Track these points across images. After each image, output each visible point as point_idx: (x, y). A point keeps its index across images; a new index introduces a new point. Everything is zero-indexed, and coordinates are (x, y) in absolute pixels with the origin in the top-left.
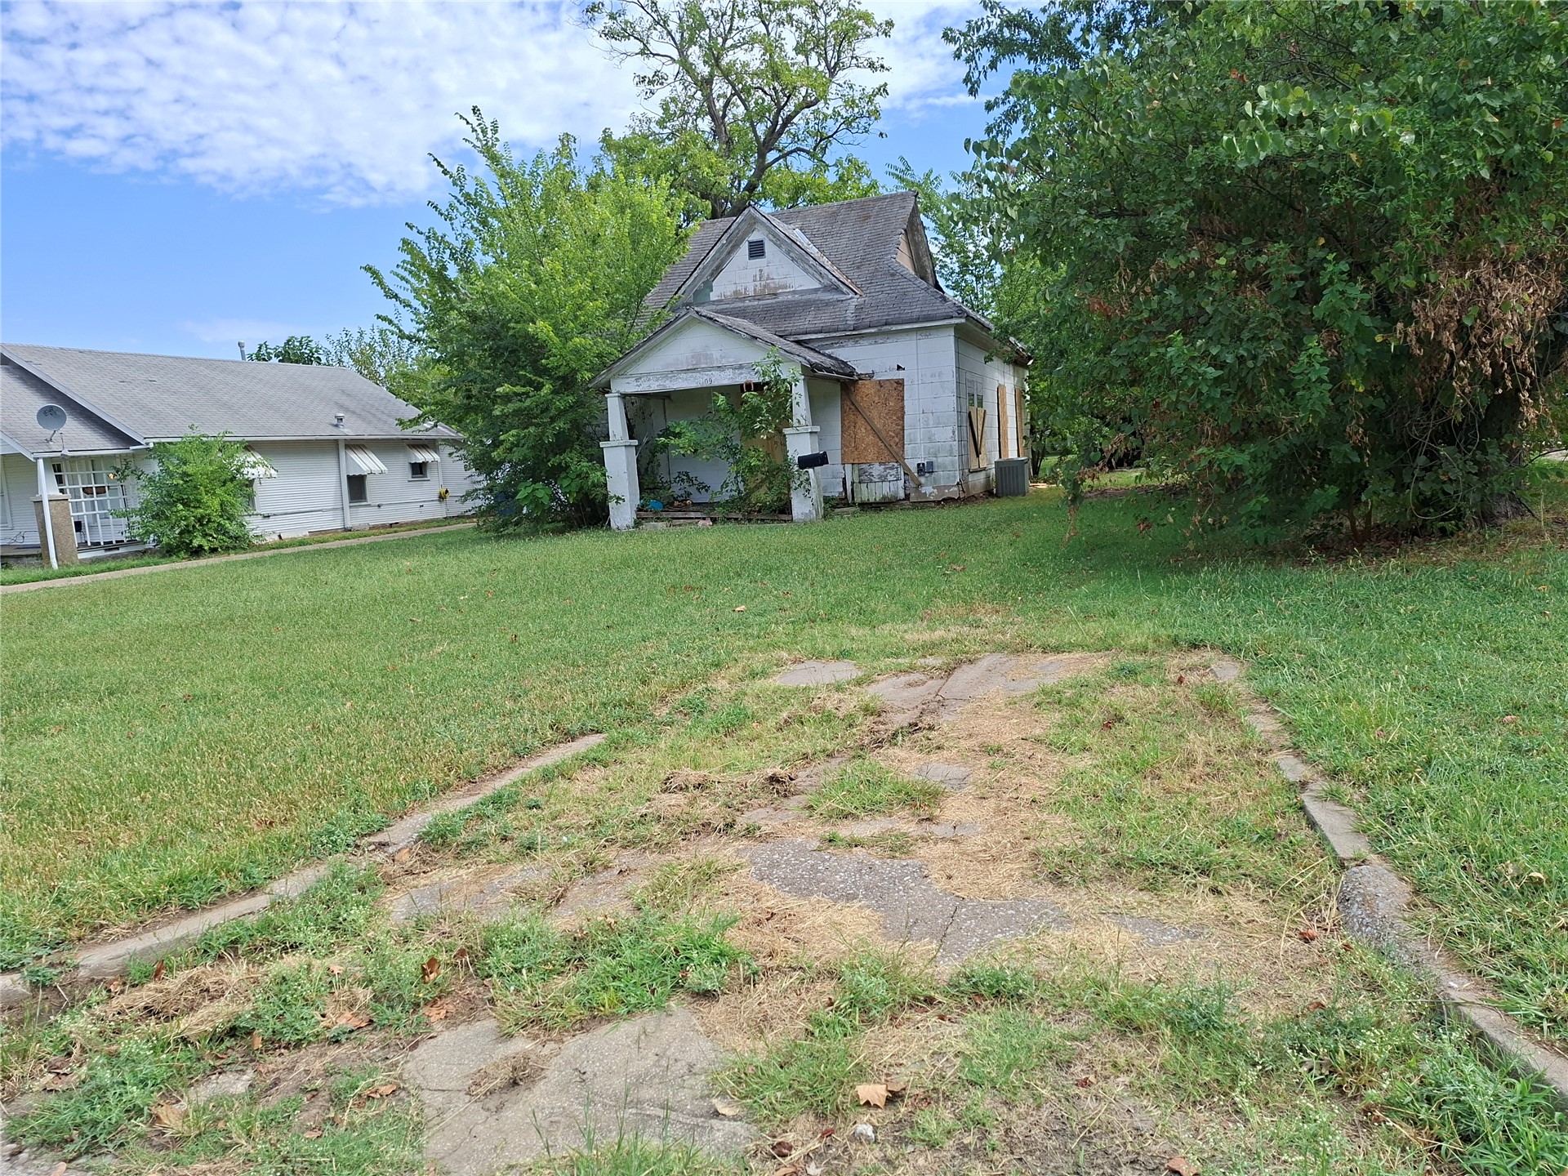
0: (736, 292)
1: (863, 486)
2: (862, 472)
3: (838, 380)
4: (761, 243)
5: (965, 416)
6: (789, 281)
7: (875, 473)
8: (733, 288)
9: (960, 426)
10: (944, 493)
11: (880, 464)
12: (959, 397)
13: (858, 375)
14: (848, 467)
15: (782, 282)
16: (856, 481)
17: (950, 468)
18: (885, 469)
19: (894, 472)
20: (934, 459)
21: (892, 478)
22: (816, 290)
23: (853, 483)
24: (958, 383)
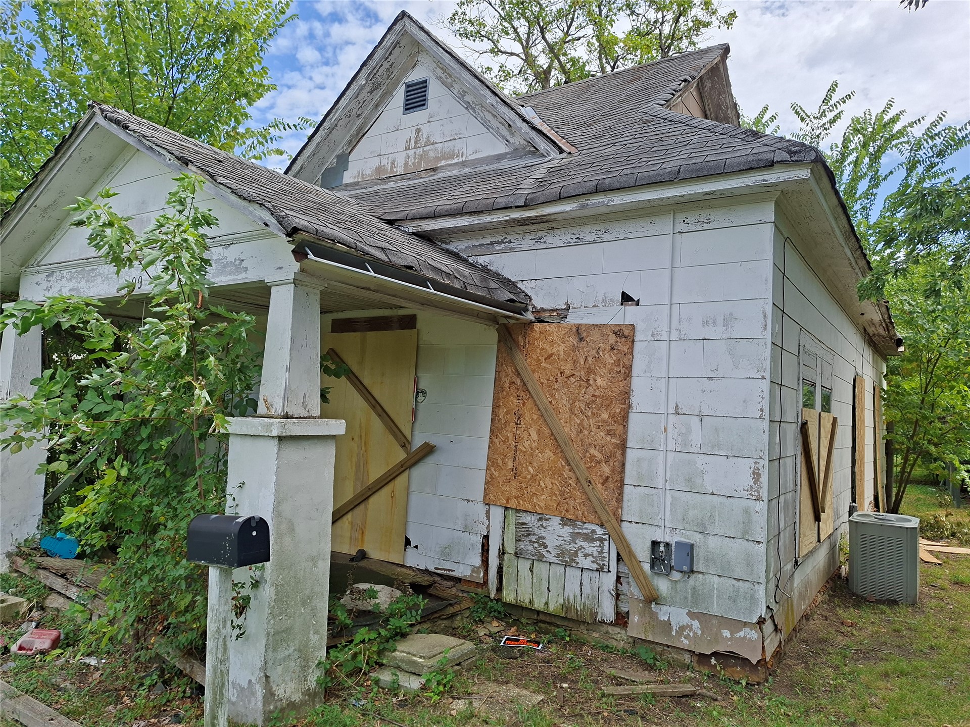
0: (379, 169)
1: (524, 565)
2: (523, 532)
3: (493, 319)
4: (423, 85)
5: (792, 431)
6: (458, 145)
7: (552, 541)
8: (374, 163)
9: (776, 460)
10: (717, 638)
11: (565, 522)
12: (777, 384)
13: (536, 311)
14: (497, 513)
15: (448, 147)
16: (510, 548)
17: (739, 572)
18: (574, 536)
19: (591, 548)
20: (695, 538)
21: (586, 563)
22: (499, 158)
23: (502, 553)
24: (778, 347)
